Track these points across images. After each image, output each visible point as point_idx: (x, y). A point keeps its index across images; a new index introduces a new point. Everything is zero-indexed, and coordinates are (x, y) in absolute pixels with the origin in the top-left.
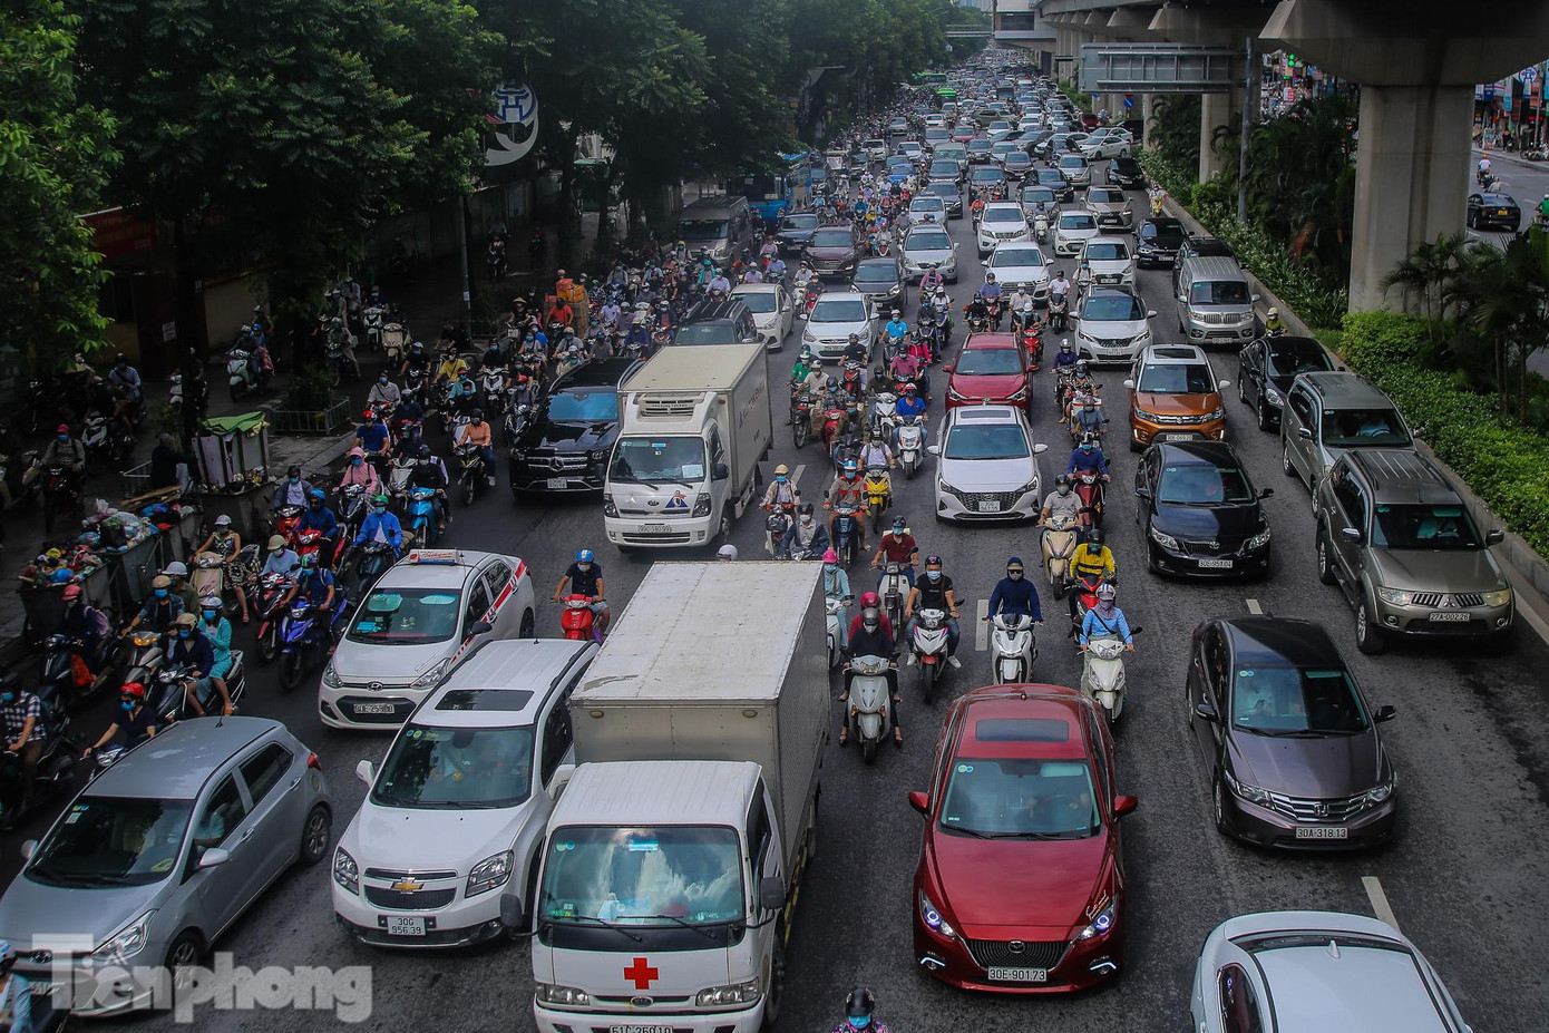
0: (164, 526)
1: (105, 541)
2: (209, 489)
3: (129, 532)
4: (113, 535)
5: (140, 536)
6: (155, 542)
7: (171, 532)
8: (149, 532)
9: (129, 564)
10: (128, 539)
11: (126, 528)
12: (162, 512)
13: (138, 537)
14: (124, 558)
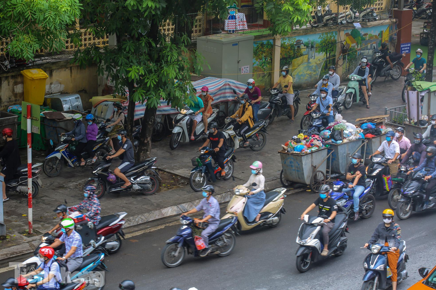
0: (369, 136)
1: (332, 136)
2: (410, 122)
3: (346, 134)
4: (338, 134)
5: (353, 137)
6: (362, 143)
7: (373, 140)
8: (358, 136)
9: (342, 151)
10: (345, 138)
11: (345, 132)
12: (371, 128)
13: (351, 138)
14: (339, 147)
